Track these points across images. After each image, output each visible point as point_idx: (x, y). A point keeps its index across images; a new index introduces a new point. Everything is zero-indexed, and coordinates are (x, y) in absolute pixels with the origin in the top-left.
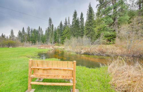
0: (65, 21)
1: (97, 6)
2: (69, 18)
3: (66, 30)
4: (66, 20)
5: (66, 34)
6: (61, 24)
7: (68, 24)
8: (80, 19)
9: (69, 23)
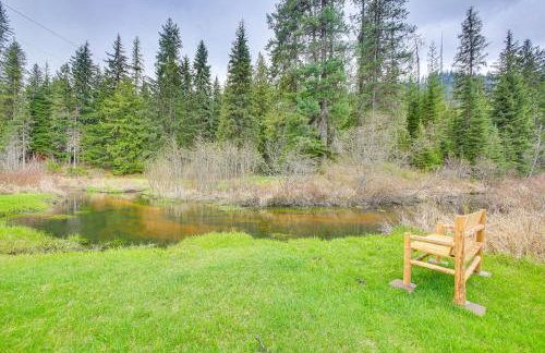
0: (114, 52)
1: (269, 46)
2: (136, 43)
3: (121, 99)
4: (118, 50)
5: (119, 116)
6: (83, 61)
7: (131, 71)
8: (196, 66)
9: (137, 69)
